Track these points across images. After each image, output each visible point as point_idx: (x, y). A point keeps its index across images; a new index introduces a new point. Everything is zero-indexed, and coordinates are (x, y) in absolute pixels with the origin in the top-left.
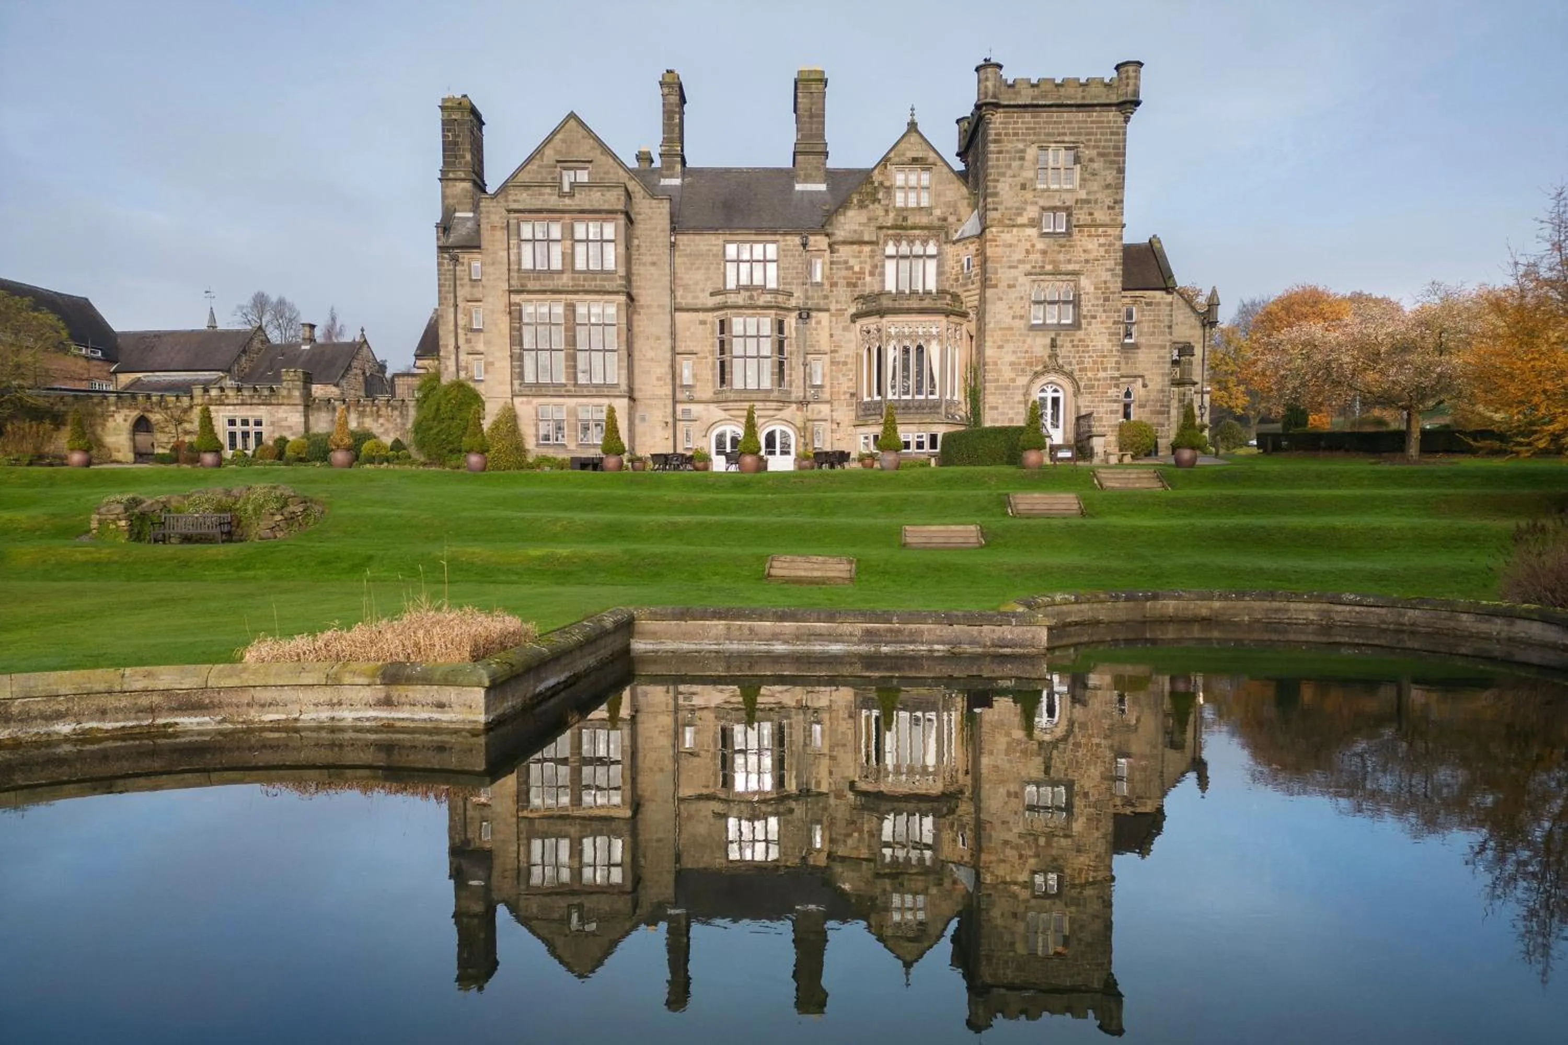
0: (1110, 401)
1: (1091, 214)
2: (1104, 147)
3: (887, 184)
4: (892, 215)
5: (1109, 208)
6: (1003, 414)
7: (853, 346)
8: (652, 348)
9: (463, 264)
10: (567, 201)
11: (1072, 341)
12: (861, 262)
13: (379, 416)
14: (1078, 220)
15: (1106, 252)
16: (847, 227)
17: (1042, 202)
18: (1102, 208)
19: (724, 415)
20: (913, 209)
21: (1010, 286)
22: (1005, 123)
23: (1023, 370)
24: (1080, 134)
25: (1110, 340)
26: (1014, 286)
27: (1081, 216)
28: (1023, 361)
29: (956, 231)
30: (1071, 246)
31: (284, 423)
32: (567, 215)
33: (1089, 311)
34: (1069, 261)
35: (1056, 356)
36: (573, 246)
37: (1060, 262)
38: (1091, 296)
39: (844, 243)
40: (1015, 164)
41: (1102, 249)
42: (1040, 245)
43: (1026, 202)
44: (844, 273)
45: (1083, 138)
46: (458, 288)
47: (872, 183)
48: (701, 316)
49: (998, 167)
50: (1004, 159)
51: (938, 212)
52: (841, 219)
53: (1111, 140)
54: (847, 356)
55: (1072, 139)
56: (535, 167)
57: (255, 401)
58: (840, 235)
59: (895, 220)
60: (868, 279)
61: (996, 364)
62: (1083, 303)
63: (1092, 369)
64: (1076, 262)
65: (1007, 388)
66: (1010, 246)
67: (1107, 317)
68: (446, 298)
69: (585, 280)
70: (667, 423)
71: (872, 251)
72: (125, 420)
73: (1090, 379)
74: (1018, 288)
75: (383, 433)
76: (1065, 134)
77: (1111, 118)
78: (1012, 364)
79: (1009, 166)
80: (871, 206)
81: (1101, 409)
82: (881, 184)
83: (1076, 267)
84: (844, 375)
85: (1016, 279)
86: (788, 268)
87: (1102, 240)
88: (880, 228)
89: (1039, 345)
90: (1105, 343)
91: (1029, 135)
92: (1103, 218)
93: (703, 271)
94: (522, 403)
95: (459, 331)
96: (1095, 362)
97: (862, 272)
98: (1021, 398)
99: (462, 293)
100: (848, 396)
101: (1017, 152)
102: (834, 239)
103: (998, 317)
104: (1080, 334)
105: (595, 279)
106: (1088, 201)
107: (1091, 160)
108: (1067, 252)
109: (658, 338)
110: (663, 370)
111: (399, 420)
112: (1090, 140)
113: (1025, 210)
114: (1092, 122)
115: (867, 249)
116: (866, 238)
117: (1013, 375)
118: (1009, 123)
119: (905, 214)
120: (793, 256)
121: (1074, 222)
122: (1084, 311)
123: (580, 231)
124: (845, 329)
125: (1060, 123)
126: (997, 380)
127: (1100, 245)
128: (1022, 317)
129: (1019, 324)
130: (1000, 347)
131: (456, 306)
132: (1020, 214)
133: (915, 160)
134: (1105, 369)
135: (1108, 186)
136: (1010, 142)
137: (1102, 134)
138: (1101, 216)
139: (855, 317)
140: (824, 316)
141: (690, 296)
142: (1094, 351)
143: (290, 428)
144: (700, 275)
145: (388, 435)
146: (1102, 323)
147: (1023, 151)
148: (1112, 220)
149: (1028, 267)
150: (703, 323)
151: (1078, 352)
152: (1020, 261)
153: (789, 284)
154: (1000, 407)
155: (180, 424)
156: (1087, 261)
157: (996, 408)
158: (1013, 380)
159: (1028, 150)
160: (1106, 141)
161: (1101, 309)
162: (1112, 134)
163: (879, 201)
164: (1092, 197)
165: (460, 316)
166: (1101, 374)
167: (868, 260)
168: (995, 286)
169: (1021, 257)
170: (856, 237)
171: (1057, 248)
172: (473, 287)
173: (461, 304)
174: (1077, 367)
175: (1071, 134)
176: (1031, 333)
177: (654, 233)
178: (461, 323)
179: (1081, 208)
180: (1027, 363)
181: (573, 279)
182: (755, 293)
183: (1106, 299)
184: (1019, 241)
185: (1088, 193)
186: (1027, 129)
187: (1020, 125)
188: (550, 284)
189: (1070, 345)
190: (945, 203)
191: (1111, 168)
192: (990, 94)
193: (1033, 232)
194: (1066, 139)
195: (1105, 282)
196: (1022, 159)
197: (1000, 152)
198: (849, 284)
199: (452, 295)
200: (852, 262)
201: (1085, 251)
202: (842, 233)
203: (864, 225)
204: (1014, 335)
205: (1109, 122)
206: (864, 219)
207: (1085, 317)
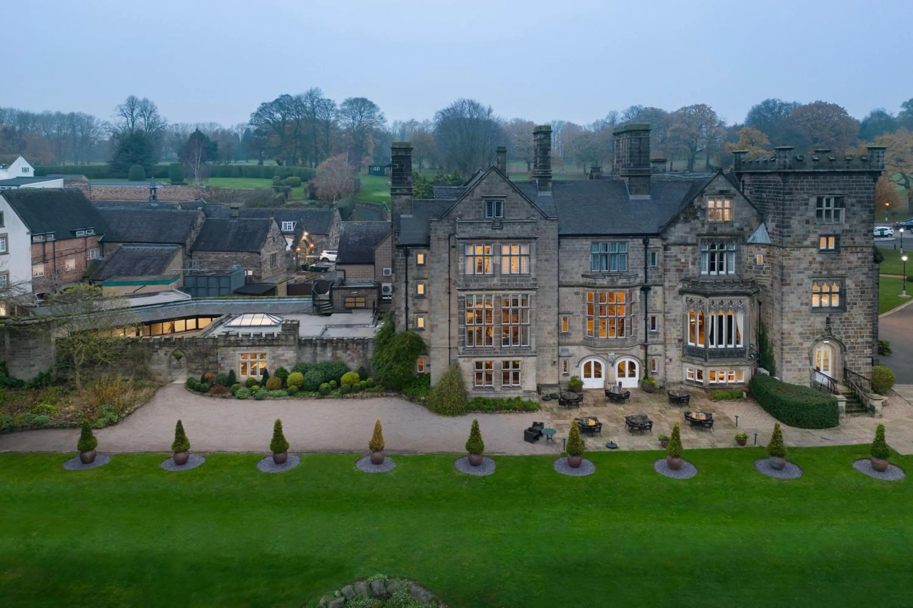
0: (864, 357)
1: (852, 239)
2: (861, 197)
3: (703, 207)
4: (706, 227)
5: (864, 235)
6: (795, 365)
7: (680, 309)
8: (545, 313)
9: (412, 255)
10: (498, 231)
11: (841, 319)
12: (686, 256)
13: (347, 349)
14: (844, 243)
15: (863, 262)
16: (676, 234)
17: (820, 232)
18: (860, 235)
19: (589, 352)
20: (720, 223)
21: (799, 285)
22: (795, 182)
23: (808, 338)
24: (845, 189)
25: (865, 318)
26: (801, 285)
27: (846, 241)
28: (808, 332)
29: (749, 237)
30: (839, 259)
31: (282, 358)
32: (498, 241)
33: (852, 300)
34: (838, 269)
35: (830, 329)
36: (501, 259)
37: (832, 269)
38: (853, 290)
39: (675, 244)
40: (802, 208)
41: (860, 261)
42: (819, 259)
43: (809, 232)
44: (674, 263)
45: (847, 192)
46: (409, 271)
47: (694, 206)
48: (576, 289)
49: (790, 209)
50: (795, 205)
51: (737, 225)
52: (673, 229)
53: (865, 193)
54: (676, 316)
55: (840, 192)
56: (468, 201)
57: (261, 343)
58: (672, 239)
59: (709, 230)
60: (691, 267)
61: (789, 334)
62: (847, 295)
63: (854, 337)
64: (843, 269)
65: (797, 349)
66: (799, 259)
67: (864, 304)
68: (400, 277)
69: (509, 281)
70: (554, 362)
71: (693, 249)
72: (166, 354)
73: (852, 343)
74: (804, 286)
75: (349, 361)
76: (835, 189)
77: (865, 179)
78: (800, 334)
79: (798, 209)
80: (693, 222)
81: (859, 362)
82: (699, 207)
83: (843, 272)
84: (674, 328)
85: (803, 280)
86: (635, 259)
87: (860, 255)
88: (699, 235)
89: (819, 322)
90: (862, 320)
91: (811, 189)
92: (860, 241)
93: (576, 261)
94: (464, 361)
95: (409, 298)
96: (856, 332)
97: (686, 263)
98: (807, 355)
99: (411, 274)
100: (677, 341)
101: (803, 200)
102: (668, 242)
103: (791, 304)
104: (846, 315)
105: (516, 280)
106: (850, 231)
107: (853, 205)
108: (837, 263)
109: (549, 307)
110: (552, 327)
111: (361, 352)
112: (851, 193)
113: (809, 236)
114: (853, 182)
115: (690, 248)
116: (689, 241)
117: (801, 341)
118: (798, 182)
119: (715, 226)
120: (637, 251)
121: (842, 244)
122: (848, 300)
123: (505, 250)
124: (675, 298)
125: (831, 182)
126: (791, 344)
127: (859, 258)
128: (807, 304)
129: (804, 308)
130: (793, 323)
131: (407, 282)
132: (805, 239)
133: (722, 192)
134: (862, 337)
135: (863, 222)
136: (799, 194)
137: (859, 189)
138: (859, 240)
139: (682, 292)
140: (659, 289)
141: (568, 277)
142: (855, 325)
143: (286, 360)
144: (575, 264)
145: (353, 362)
146: (860, 307)
147: (808, 200)
148: (866, 243)
149: (811, 272)
150: (577, 293)
151: (844, 326)
152: (806, 269)
153: (635, 268)
154: (793, 361)
155: (206, 357)
156: (850, 269)
157: (790, 362)
158: (801, 344)
159: (811, 199)
160: (862, 193)
161: (860, 299)
162: (866, 189)
163: (698, 218)
164: (853, 228)
165: (409, 289)
166: (860, 340)
167: (691, 255)
168: (789, 284)
169: (806, 266)
170: (682, 241)
171: (831, 261)
172: (419, 270)
173: (411, 281)
174: (844, 336)
175: (839, 189)
176: (814, 314)
177: (548, 241)
178: (410, 293)
179: (846, 235)
180: (810, 333)
181: (501, 280)
182: (615, 278)
183: (863, 292)
184: (805, 256)
185: (850, 226)
186: (810, 186)
187: (805, 183)
188: (485, 284)
189: (838, 321)
190: (742, 219)
191: (865, 211)
192: (788, 166)
193: (814, 251)
194: (836, 192)
195: (862, 282)
196: (807, 204)
197: (791, 200)
198: (678, 270)
199: (404, 275)
200: (679, 256)
201: (849, 262)
202: (673, 238)
203: (688, 233)
204: (802, 315)
205: (864, 181)
206: (688, 230)
207: (849, 304)
